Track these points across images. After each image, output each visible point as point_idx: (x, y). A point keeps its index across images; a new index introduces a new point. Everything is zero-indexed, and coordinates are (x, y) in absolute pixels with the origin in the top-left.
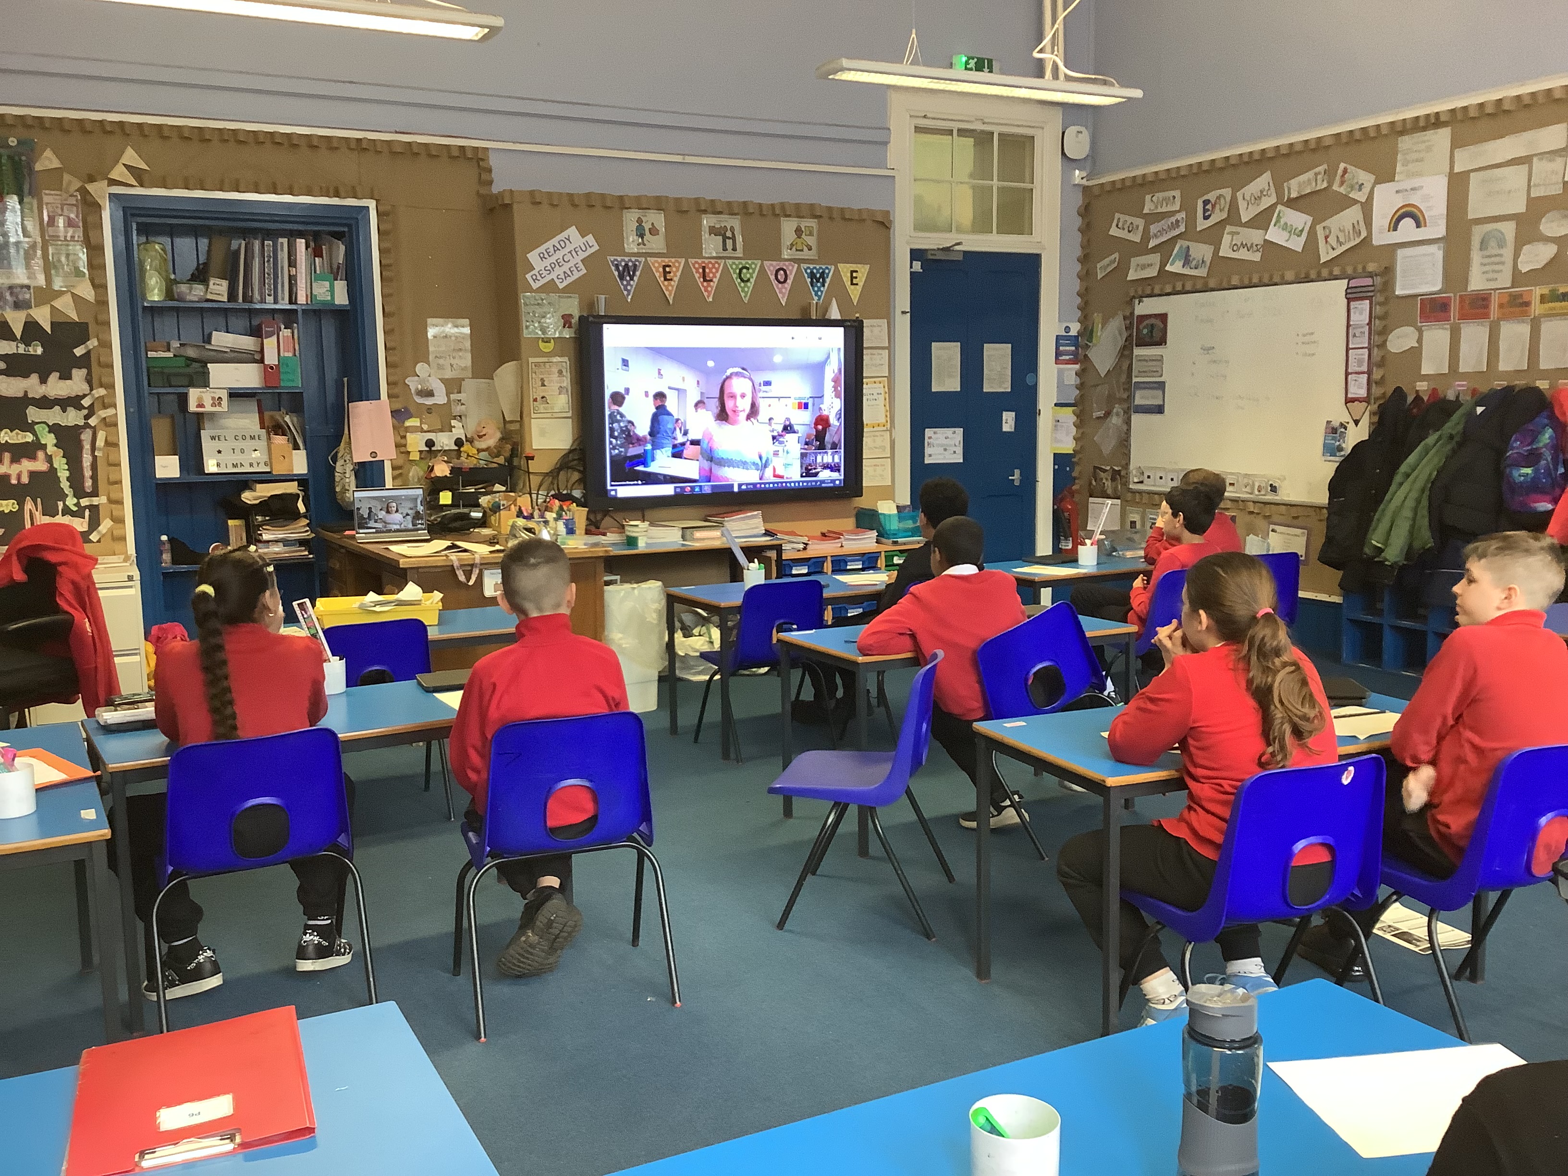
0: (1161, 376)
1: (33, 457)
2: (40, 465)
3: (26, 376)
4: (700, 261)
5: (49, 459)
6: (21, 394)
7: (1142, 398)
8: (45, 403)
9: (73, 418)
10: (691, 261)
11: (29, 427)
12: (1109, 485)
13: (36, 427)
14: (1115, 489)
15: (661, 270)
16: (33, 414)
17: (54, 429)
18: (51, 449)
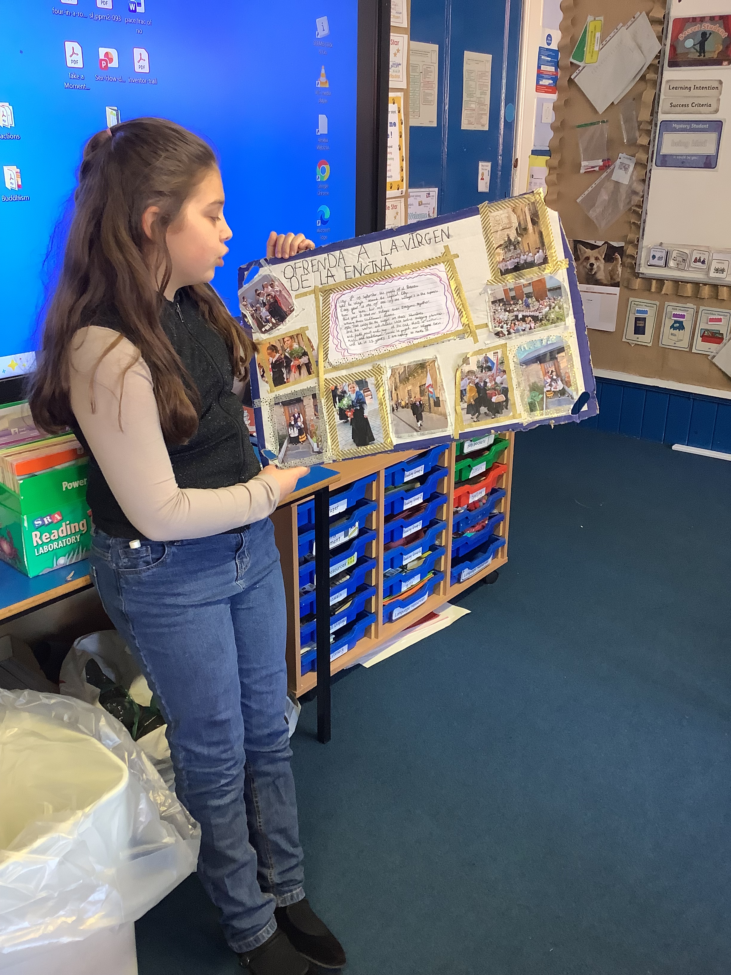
0: (716, 111)
7: (675, 144)
12: (602, 266)
14: (612, 274)
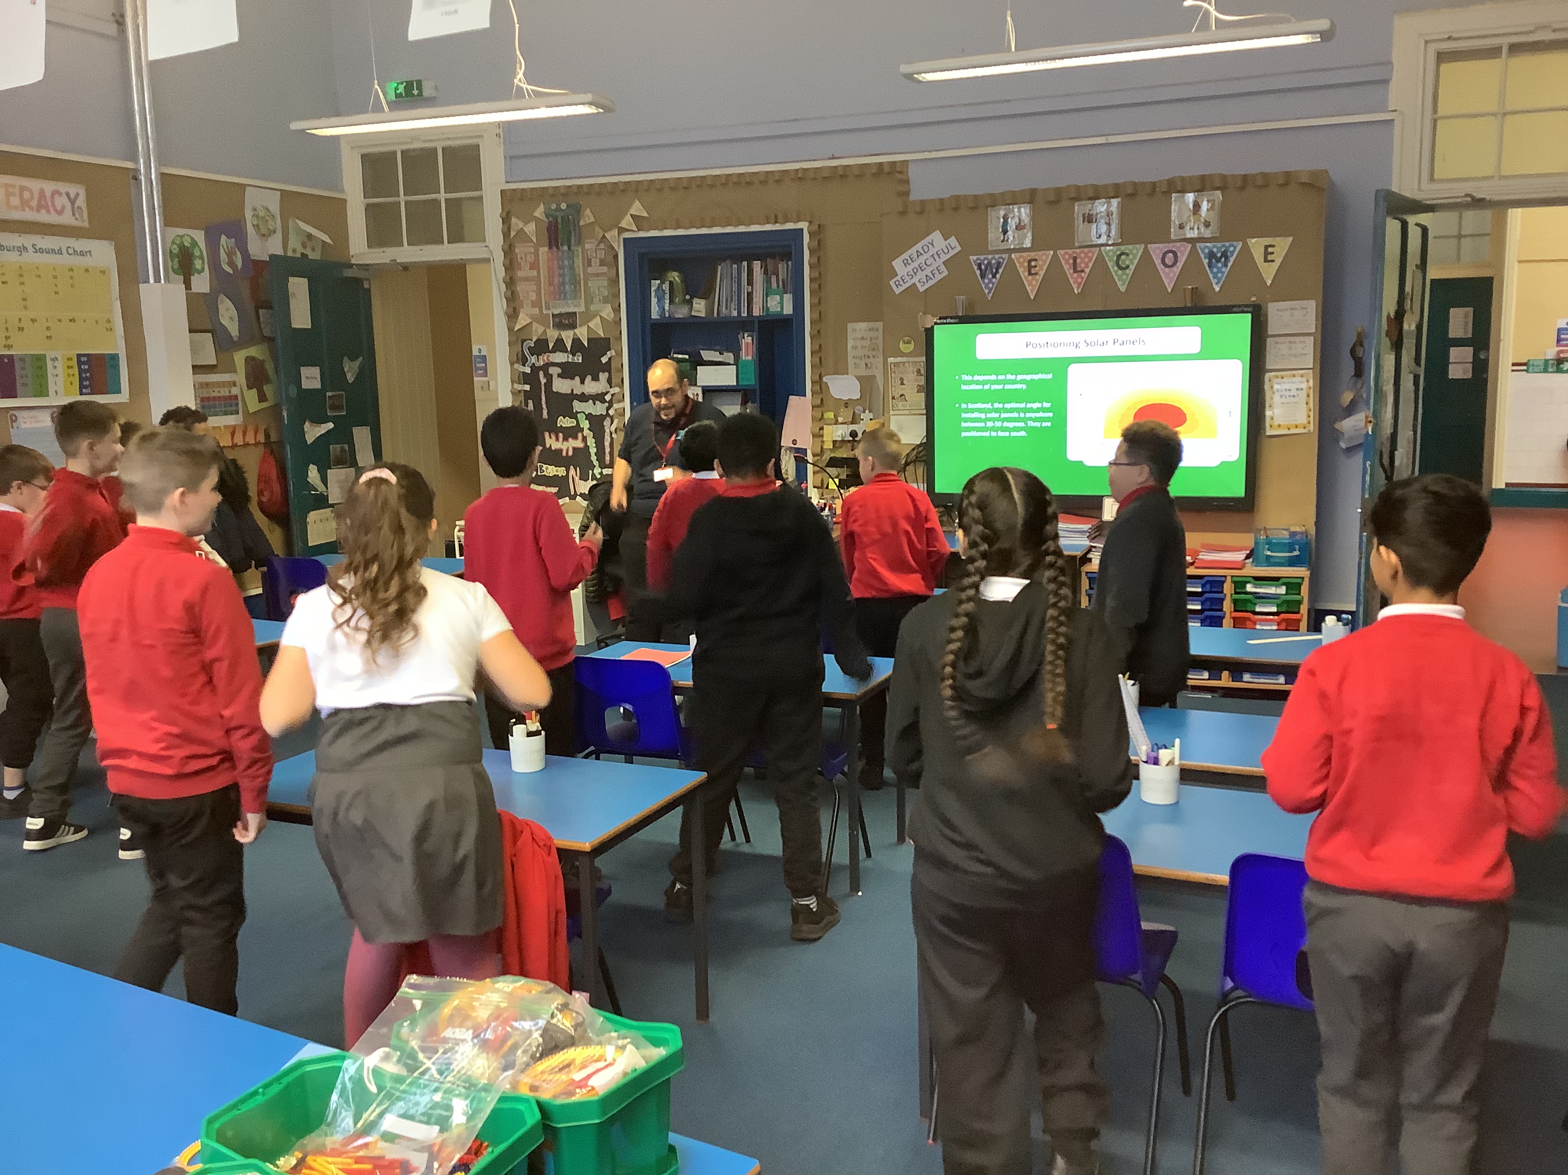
1: (576, 438)
2: (579, 444)
3: (572, 378)
4: (1070, 251)
5: (584, 439)
6: (570, 392)
8: (583, 398)
9: (599, 409)
10: (1060, 252)
11: (574, 416)
13: (578, 415)
15: (1026, 264)
16: (577, 406)
17: (589, 417)
18: (586, 432)
